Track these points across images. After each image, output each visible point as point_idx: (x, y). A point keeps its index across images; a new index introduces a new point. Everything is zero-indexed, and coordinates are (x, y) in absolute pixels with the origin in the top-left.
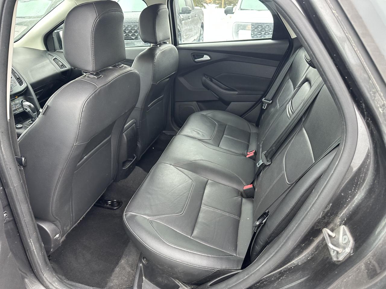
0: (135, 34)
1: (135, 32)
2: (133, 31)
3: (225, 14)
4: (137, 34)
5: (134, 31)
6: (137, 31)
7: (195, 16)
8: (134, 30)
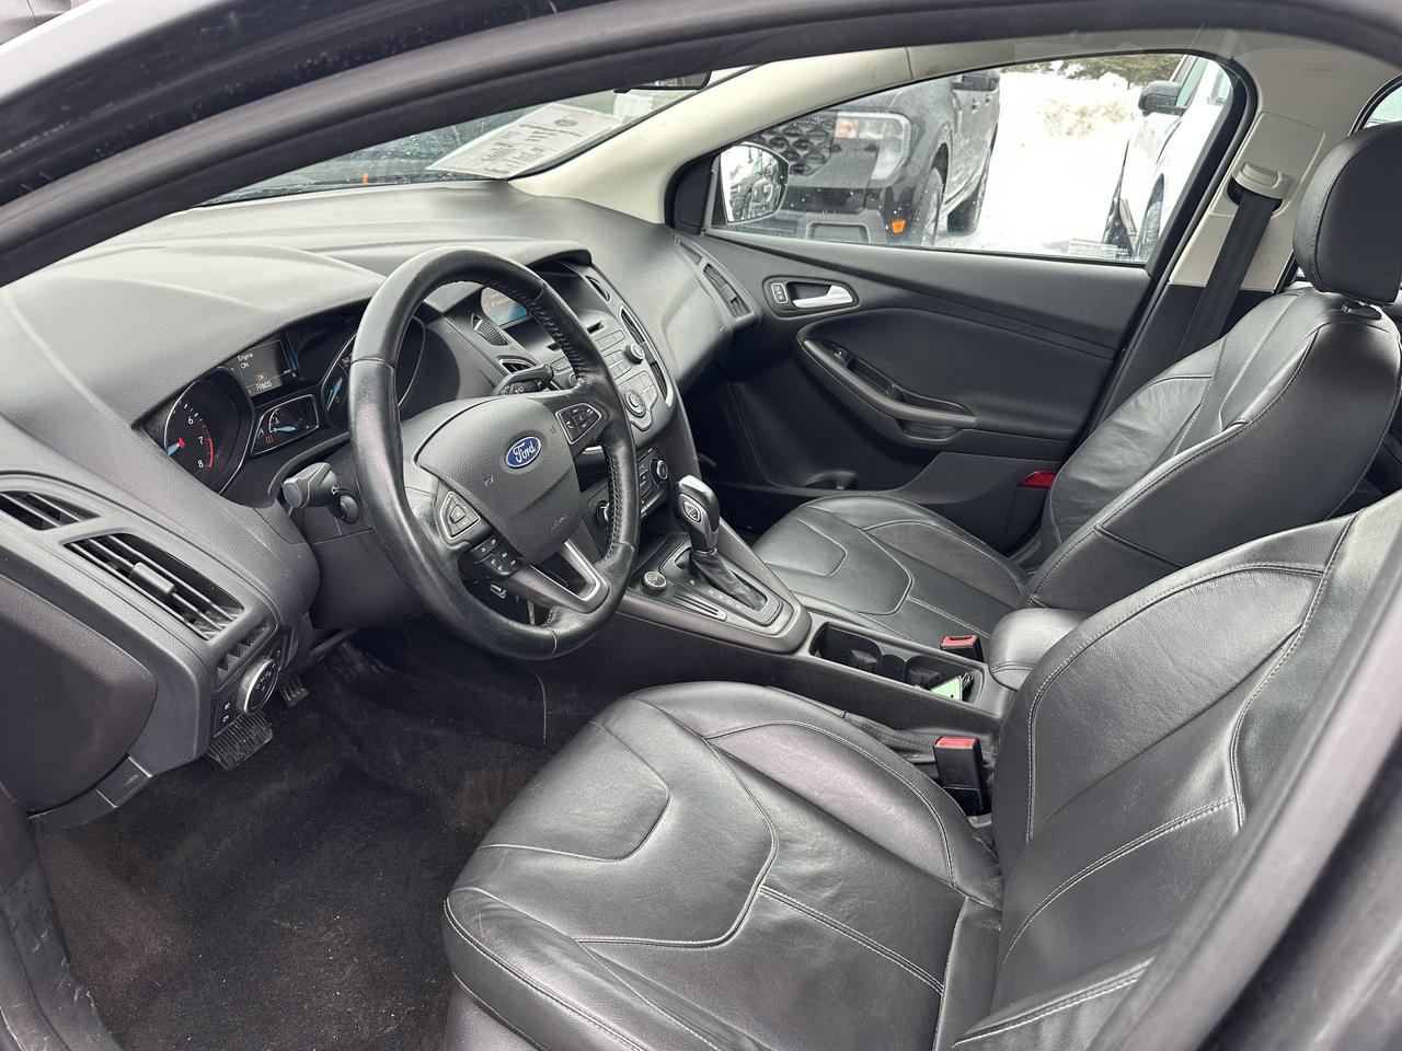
0: (799, 152)
1: (798, 145)
2: (792, 140)
3: (1141, 112)
4: (805, 152)
5: (796, 139)
6: (806, 141)
7: (974, 107)
8: (796, 135)
